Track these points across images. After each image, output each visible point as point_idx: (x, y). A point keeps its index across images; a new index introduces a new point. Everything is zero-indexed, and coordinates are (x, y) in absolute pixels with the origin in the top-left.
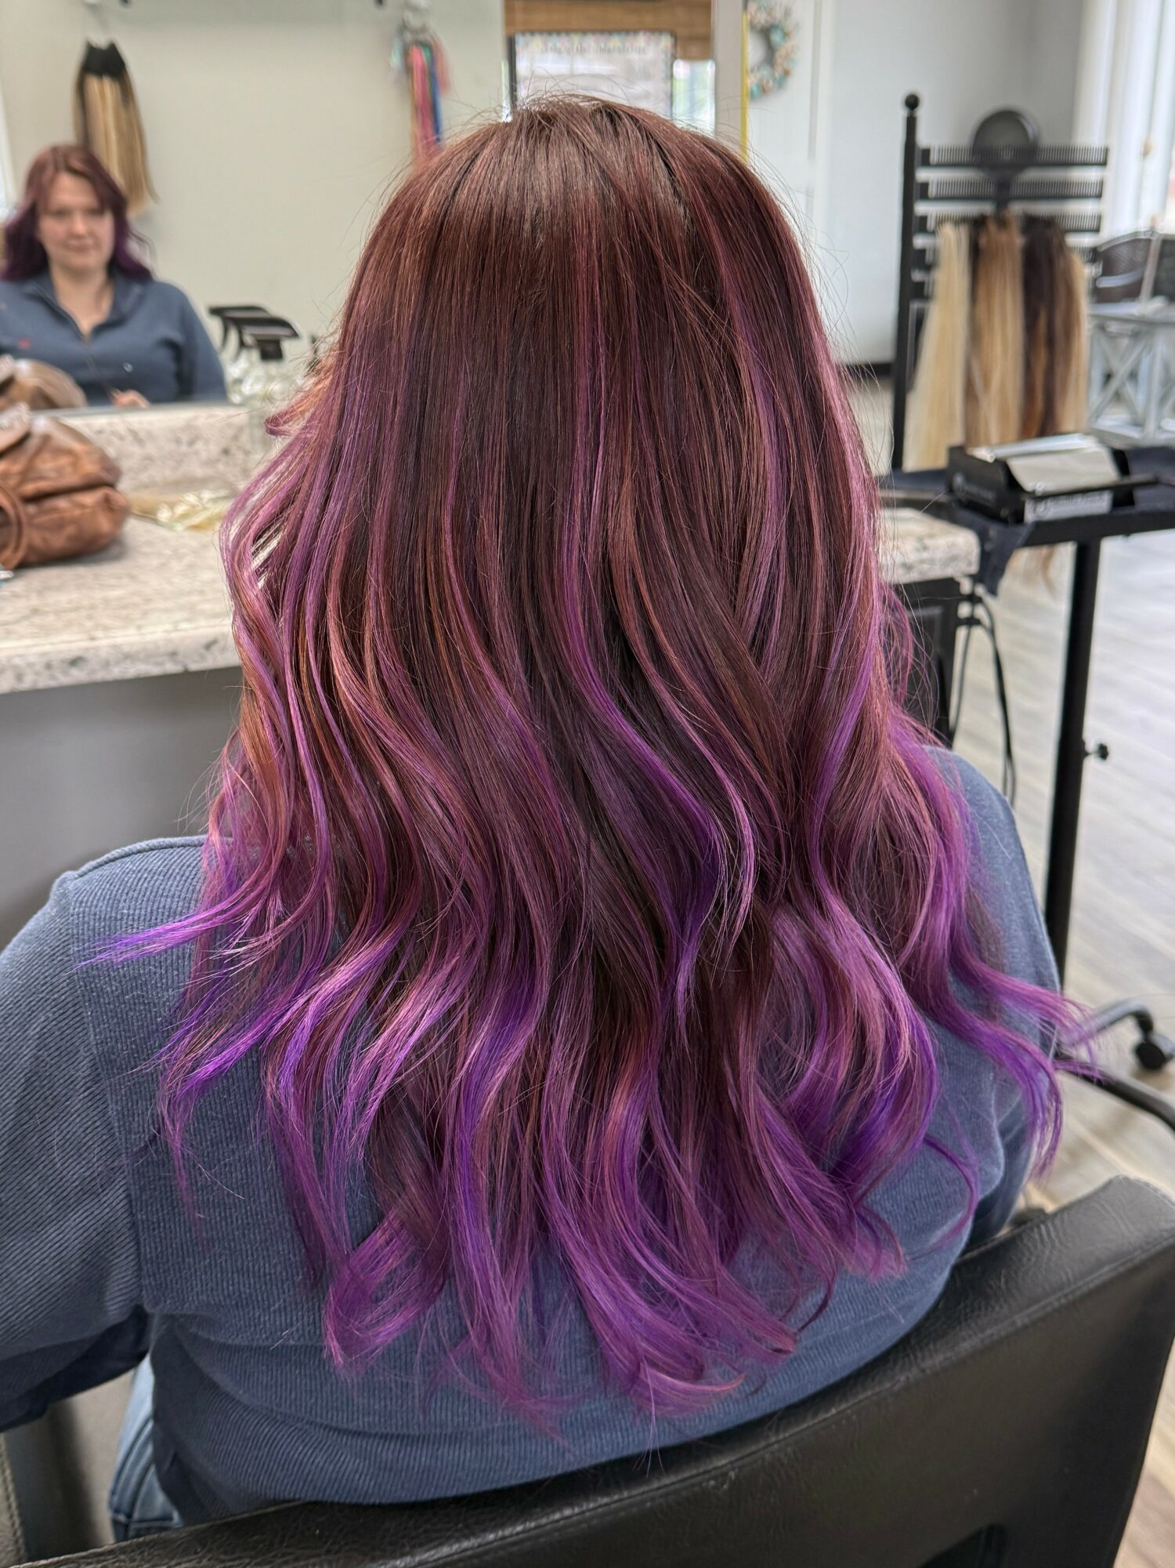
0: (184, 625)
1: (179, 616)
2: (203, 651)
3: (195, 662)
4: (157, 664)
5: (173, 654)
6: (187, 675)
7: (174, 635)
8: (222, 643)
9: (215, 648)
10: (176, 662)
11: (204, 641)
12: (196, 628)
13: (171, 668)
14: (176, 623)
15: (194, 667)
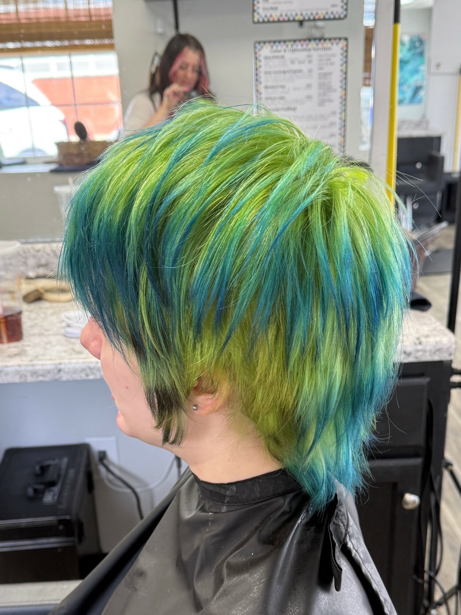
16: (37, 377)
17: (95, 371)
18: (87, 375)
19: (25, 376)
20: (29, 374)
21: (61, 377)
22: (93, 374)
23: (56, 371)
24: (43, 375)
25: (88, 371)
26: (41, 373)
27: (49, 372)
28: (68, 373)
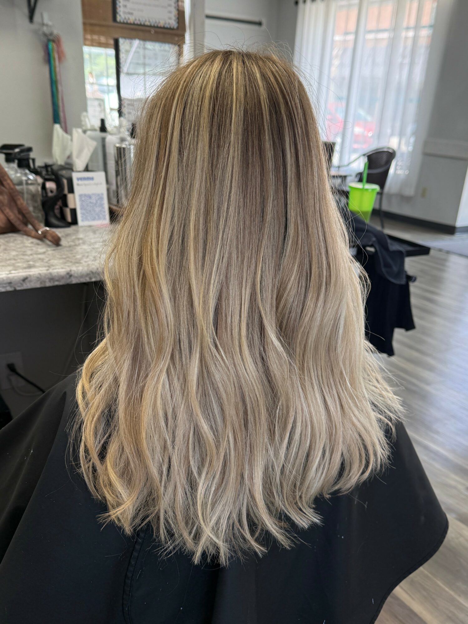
0: (13, 272)
1: (10, 268)
2: (22, 282)
3: (19, 287)
4: (3, 287)
5: (10, 283)
6: (15, 291)
7: (10, 275)
8: (29, 279)
9: (26, 281)
10: (11, 287)
11: (22, 278)
12: (18, 273)
13: (9, 289)
14: (10, 271)
15: (18, 288)
16: (54, 282)
17: (96, 275)
18: (91, 278)
19: (45, 282)
20: (47, 280)
21: (72, 281)
22: (95, 277)
23: (68, 276)
24: (57, 281)
25: (92, 275)
26: (57, 278)
27: (63, 277)
28: (76, 277)
